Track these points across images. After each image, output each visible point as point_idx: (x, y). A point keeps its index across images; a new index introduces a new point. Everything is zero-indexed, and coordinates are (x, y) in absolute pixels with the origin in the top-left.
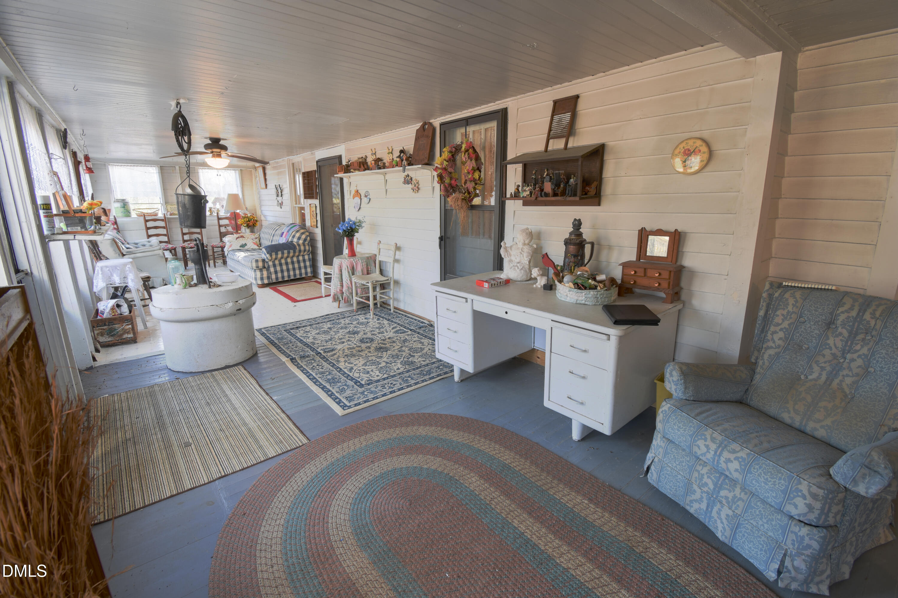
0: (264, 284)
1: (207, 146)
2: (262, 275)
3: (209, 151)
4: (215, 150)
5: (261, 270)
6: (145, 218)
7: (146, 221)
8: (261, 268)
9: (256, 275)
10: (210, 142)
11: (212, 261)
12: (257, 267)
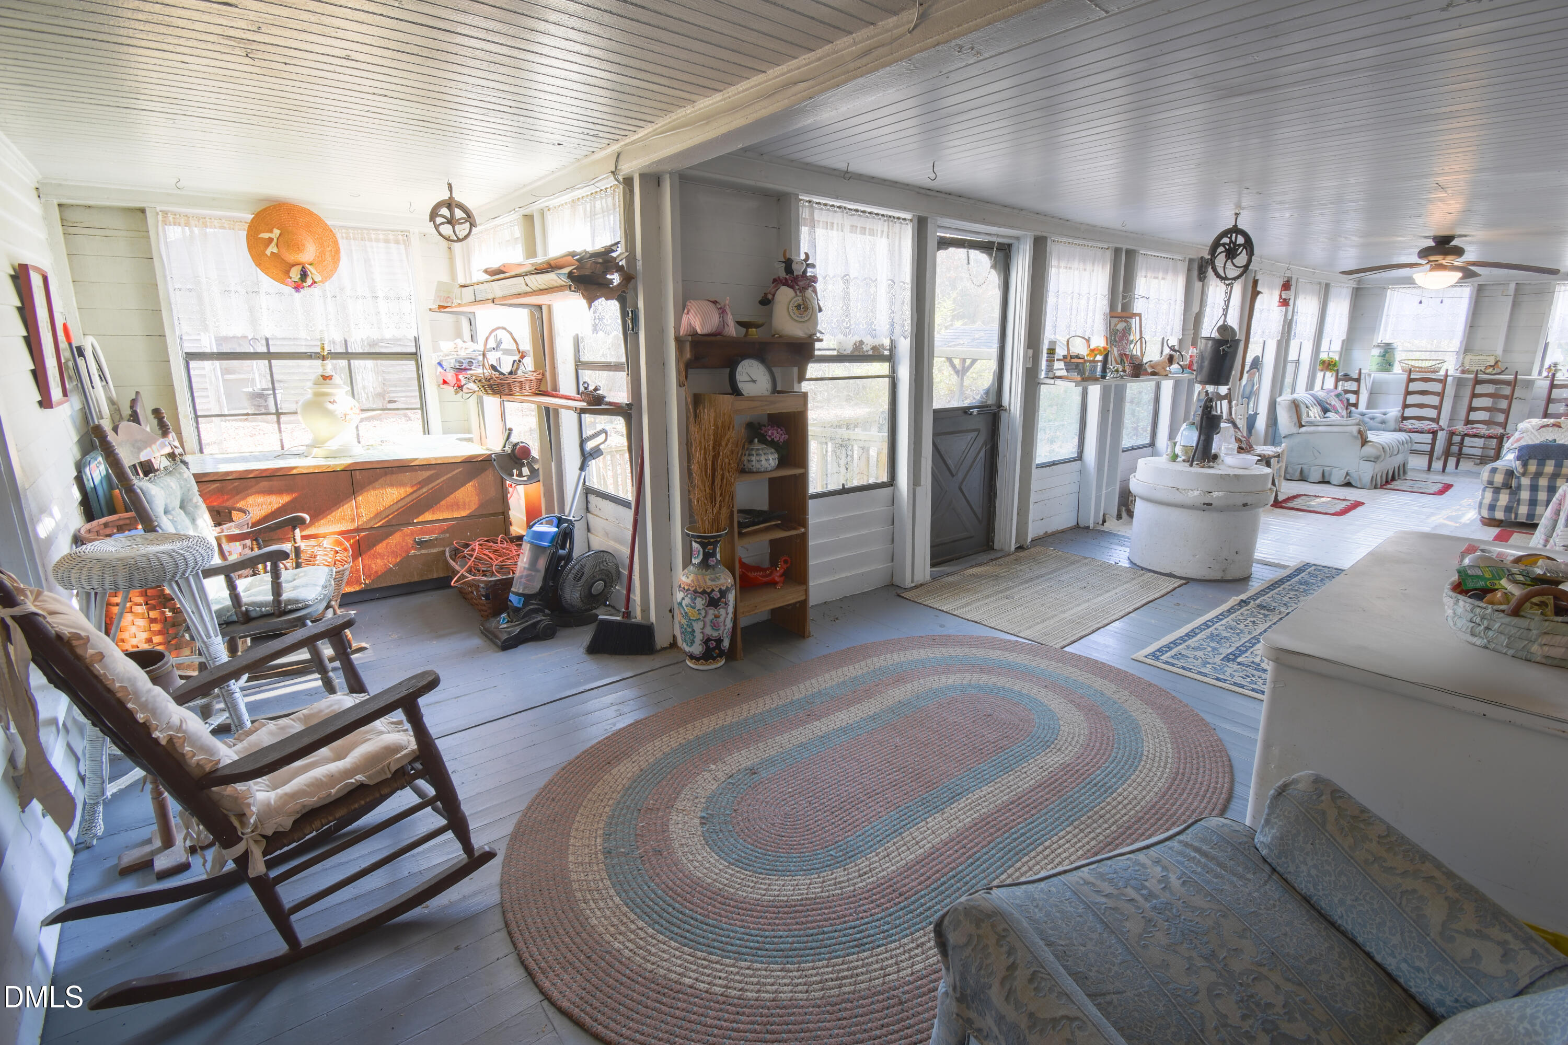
0: (1495, 520)
1: (1425, 253)
2: (1496, 499)
3: (1423, 262)
4: (1432, 258)
5: (1497, 491)
6: (1410, 374)
7: (1410, 380)
8: (1500, 486)
9: (1483, 498)
10: (1433, 244)
11: (1455, 459)
12: (1490, 483)
